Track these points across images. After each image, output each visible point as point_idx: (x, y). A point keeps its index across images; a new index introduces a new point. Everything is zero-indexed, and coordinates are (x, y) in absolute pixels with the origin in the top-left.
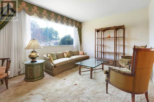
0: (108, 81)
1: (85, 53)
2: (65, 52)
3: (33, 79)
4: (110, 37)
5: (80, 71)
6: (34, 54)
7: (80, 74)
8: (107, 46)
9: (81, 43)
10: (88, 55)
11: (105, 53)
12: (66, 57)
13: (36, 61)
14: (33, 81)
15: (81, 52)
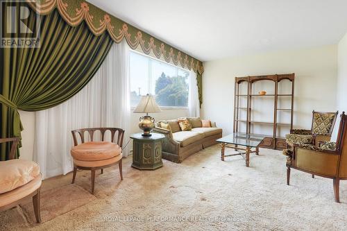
0: (289, 166)
1: (213, 122)
2: (182, 121)
3: (152, 165)
4: (264, 94)
5: (223, 154)
6: (147, 122)
7: (223, 160)
8: (257, 112)
9: (201, 103)
10: (219, 127)
11: (253, 125)
12: (185, 130)
13: (151, 135)
14: (153, 170)
15: (204, 122)
